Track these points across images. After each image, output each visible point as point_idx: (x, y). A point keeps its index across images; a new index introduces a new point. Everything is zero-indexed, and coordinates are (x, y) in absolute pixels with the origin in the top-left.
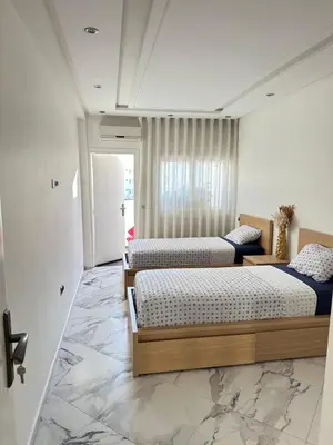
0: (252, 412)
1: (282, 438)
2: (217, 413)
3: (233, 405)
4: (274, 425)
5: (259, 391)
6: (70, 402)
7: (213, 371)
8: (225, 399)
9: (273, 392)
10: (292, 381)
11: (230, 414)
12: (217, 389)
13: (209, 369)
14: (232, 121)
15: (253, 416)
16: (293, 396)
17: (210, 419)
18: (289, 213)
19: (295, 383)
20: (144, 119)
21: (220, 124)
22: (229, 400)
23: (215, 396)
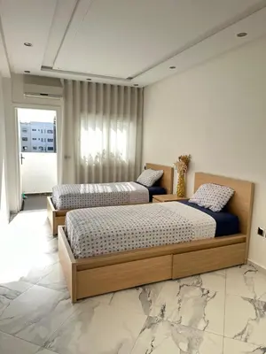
0: (178, 319)
1: (205, 336)
2: (151, 324)
3: (162, 315)
4: (196, 326)
5: (180, 301)
6: (14, 335)
7: (141, 289)
8: (155, 312)
9: (191, 300)
10: (203, 290)
11: (161, 324)
12: (147, 304)
13: (137, 287)
14: (139, 89)
15: (180, 322)
16: (206, 301)
17: (146, 330)
18: (186, 161)
19: (205, 292)
20: (65, 81)
21: (129, 91)
22: (158, 311)
23: (147, 310)
